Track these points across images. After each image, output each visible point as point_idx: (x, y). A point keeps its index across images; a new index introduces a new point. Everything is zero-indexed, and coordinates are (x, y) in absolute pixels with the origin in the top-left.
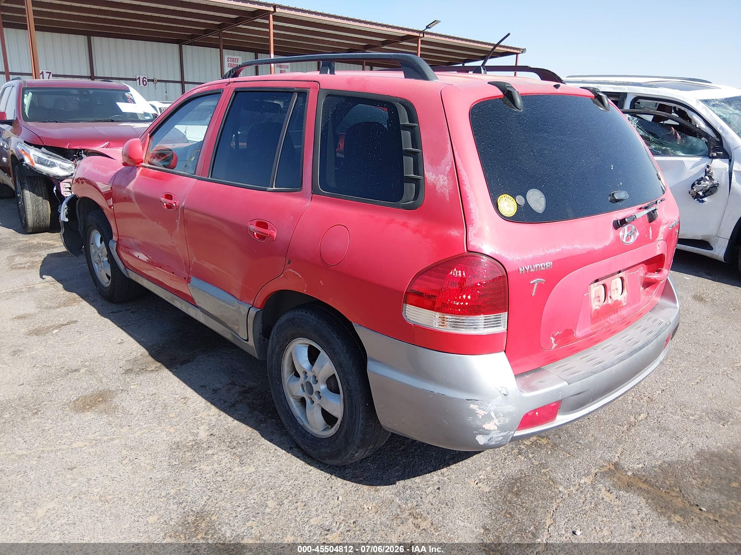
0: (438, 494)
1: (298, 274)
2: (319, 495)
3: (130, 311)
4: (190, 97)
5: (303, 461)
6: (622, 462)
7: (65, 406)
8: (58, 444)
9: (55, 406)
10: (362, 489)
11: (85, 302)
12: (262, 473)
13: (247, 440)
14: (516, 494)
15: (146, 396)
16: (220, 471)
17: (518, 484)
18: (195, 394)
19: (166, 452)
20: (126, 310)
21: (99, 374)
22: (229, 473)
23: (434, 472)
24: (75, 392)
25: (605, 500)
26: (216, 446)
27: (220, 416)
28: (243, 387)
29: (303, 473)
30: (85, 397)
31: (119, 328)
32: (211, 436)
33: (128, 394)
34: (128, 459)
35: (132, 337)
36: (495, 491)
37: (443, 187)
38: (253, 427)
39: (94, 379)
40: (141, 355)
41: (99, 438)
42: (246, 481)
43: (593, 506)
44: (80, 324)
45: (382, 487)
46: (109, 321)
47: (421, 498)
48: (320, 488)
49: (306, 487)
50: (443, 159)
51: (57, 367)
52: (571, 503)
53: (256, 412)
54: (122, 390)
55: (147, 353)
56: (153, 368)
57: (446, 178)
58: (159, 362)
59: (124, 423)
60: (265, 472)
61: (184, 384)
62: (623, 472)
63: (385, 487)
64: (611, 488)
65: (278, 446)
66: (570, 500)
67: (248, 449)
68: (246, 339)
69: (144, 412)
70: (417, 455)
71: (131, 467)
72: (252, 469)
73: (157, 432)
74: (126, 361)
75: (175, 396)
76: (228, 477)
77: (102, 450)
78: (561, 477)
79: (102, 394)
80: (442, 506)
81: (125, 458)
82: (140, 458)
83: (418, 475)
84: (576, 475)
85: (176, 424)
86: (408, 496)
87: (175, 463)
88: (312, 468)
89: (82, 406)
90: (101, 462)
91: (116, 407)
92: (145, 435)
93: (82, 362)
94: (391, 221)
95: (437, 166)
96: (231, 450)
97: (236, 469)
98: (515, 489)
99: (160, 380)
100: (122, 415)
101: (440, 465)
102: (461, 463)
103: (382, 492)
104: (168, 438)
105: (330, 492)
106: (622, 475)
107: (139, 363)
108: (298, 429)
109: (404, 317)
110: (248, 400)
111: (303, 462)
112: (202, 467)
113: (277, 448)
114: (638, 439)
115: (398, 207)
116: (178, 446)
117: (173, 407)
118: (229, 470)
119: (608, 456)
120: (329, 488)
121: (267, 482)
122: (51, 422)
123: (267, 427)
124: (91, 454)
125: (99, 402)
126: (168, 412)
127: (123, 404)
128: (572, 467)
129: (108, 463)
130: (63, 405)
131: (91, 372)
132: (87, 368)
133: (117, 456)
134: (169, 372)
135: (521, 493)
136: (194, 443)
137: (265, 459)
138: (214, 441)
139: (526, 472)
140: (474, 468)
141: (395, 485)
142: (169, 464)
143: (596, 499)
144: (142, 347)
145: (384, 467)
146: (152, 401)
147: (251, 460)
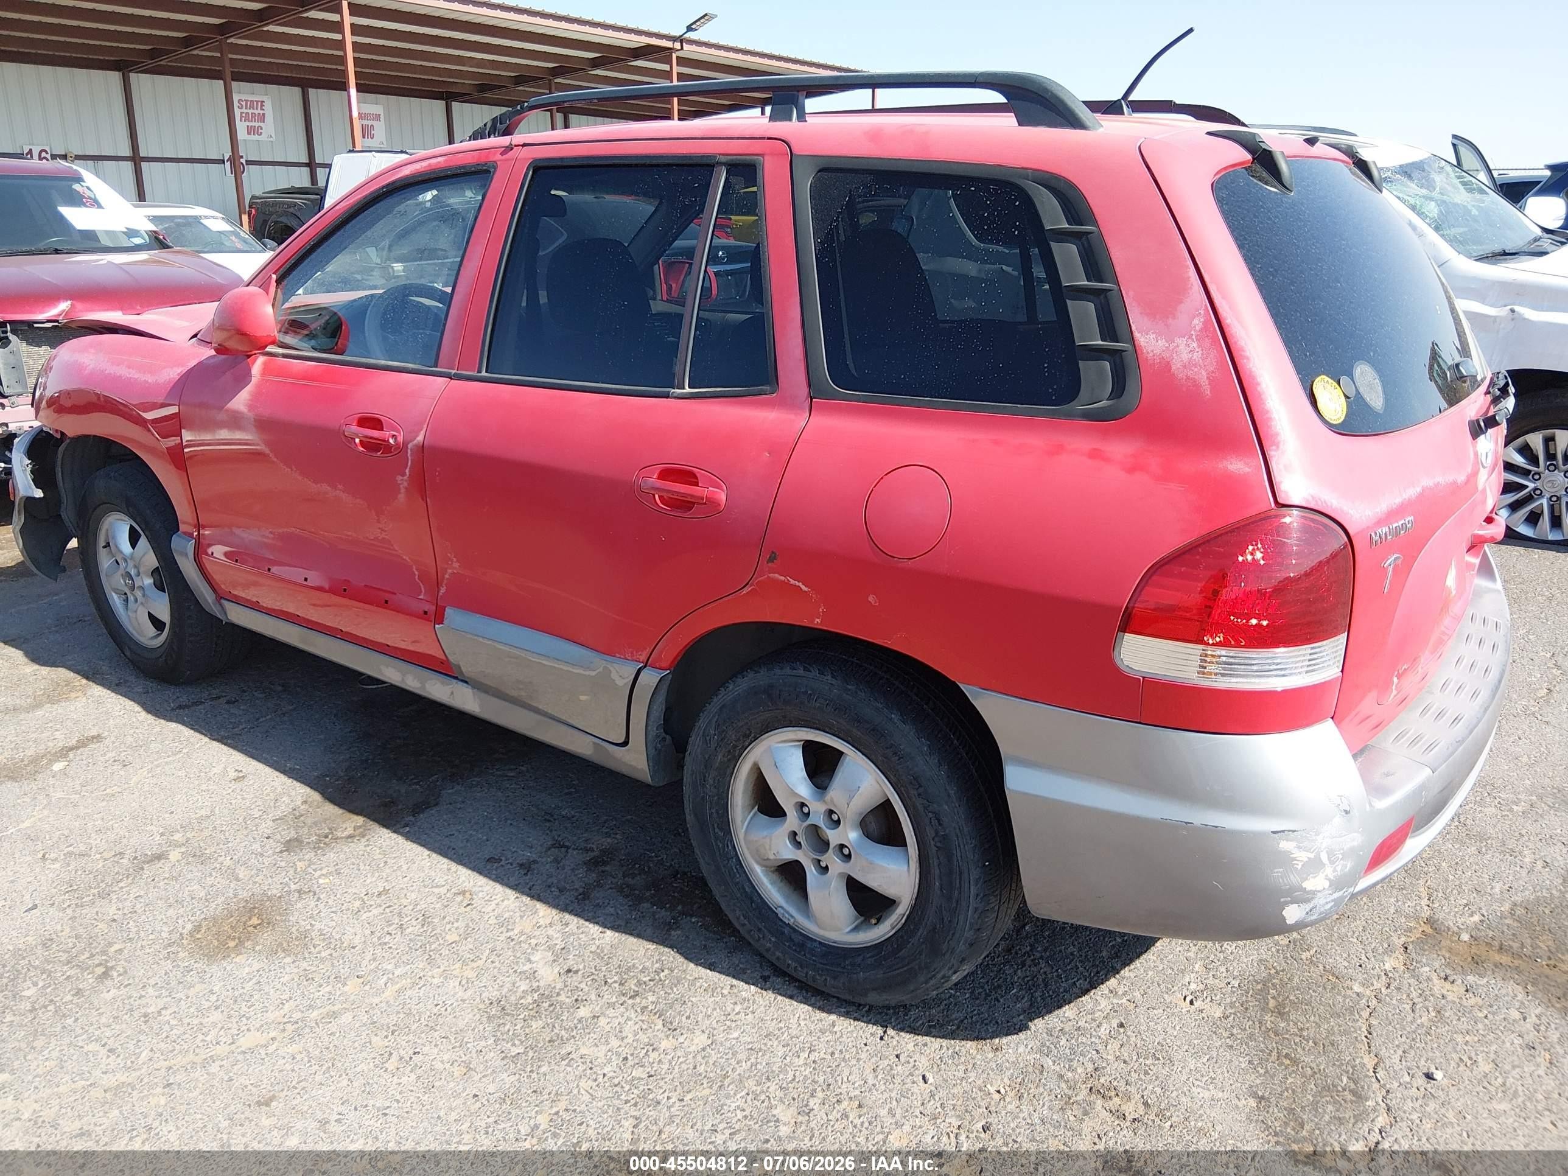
0: (1125, 1038)
1: (800, 584)
2: (879, 1077)
3: (223, 700)
4: (393, 182)
5: (805, 1003)
6: (1440, 916)
7: (173, 949)
8: (201, 1044)
9: (147, 951)
10: (963, 1050)
11: (100, 688)
12: (728, 1044)
13: (657, 973)
14: (1279, 1013)
15: (366, 898)
16: (632, 1055)
17: (1271, 991)
18: (482, 881)
19: (481, 1027)
20: (213, 699)
21: (220, 859)
22: (653, 1056)
23: (1093, 991)
24: (181, 911)
25: (1450, 998)
26: (593, 997)
27: (567, 924)
28: (587, 850)
29: (820, 1031)
30: (214, 919)
31: (215, 744)
32: (570, 975)
33: (319, 898)
34: (395, 1058)
35: (260, 761)
36: (1235, 1014)
37: (1191, 364)
38: (655, 940)
39: (214, 874)
40: (305, 802)
41: (297, 1016)
42: (701, 1069)
43: (1434, 1014)
44: (114, 743)
45: (1005, 1040)
46: (181, 727)
47: (1097, 1051)
48: (873, 1060)
49: (843, 1064)
50: (1181, 302)
51: (106, 855)
52: (1390, 1015)
53: (645, 905)
54: (299, 892)
55: (316, 796)
56: (350, 831)
57: (1195, 345)
58: (358, 814)
59: (342, 970)
60: (734, 1041)
61: (445, 860)
62: (1452, 935)
63: (1009, 1037)
64: (1448, 972)
65: (734, 977)
66: (1386, 1009)
67: (669, 994)
68: (621, 740)
69: (379, 938)
70: (1041, 957)
71: (413, 1076)
72: (701, 1040)
73: (435, 981)
74: (274, 821)
75: (436, 890)
76: (655, 1065)
77: (320, 1044)
78: (1346, 964)
79: (255, 908)
80: (1148, 1062)
81: (386, 1055)
82: (426, 1049)
83: (1065, 1001)
84: (1370, 955)
85: (472, 957)
86: (1068, 1051)
87: (515, 1051)
88: (833, 1017)
89: (216, 943)
90: (333, 1074)
91: (305, 935)
92: (409, 993)
93: (162, 835)
94: (1059, 449)
95: (1168, 318)
96: (630, 1002)
97: (665, 1044)
98: (1272, 1003)
99: (380, 856)
100: (329, 951)
101: (1098, 972)
102: (1137, 962)
103: (1010, 1051)
104: (469, 992)
105: (899, 1068)
106: (1452, 942)
107: (309, 821)
108: (783, 933)
109: (1119, 663)
110: (614, 881)
111: (807, 1007)
112: (583, 1051)
113: (735, 982)
114: (1444, 864)
115: (1070, 416)
116: (503, 1009)
117: (444, 918)
118: (651, 1048)
119: (1408, 907)
120: (894, 1059)
121: (749, 1064)
122: (156, 994)
123: (687, 937)
124: (298, 1057)
125: (255, 927)
126: (438, 931)
127: (318, 926)
128: (1355, 940)
129: (351, 1076)
130: (165, 948)
131: (201, 858)
132: (183, 849)
133: (364, 1054)
134: (394, 836)
135: (1287, 1010)
136: (536, 996)
137: (718, 1010)
138: (583, 985)
139: (1275, 964)
140: (1170, 971)
141: (1029, 1032)
142: (503, 1055)
143: (1432, 998)
144: (298, 784)
145: (987, 995)
146: (388, 910)
147: (688, 1018)
